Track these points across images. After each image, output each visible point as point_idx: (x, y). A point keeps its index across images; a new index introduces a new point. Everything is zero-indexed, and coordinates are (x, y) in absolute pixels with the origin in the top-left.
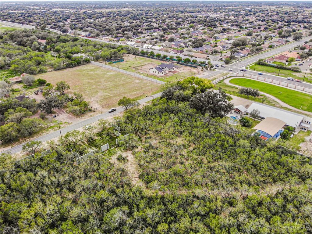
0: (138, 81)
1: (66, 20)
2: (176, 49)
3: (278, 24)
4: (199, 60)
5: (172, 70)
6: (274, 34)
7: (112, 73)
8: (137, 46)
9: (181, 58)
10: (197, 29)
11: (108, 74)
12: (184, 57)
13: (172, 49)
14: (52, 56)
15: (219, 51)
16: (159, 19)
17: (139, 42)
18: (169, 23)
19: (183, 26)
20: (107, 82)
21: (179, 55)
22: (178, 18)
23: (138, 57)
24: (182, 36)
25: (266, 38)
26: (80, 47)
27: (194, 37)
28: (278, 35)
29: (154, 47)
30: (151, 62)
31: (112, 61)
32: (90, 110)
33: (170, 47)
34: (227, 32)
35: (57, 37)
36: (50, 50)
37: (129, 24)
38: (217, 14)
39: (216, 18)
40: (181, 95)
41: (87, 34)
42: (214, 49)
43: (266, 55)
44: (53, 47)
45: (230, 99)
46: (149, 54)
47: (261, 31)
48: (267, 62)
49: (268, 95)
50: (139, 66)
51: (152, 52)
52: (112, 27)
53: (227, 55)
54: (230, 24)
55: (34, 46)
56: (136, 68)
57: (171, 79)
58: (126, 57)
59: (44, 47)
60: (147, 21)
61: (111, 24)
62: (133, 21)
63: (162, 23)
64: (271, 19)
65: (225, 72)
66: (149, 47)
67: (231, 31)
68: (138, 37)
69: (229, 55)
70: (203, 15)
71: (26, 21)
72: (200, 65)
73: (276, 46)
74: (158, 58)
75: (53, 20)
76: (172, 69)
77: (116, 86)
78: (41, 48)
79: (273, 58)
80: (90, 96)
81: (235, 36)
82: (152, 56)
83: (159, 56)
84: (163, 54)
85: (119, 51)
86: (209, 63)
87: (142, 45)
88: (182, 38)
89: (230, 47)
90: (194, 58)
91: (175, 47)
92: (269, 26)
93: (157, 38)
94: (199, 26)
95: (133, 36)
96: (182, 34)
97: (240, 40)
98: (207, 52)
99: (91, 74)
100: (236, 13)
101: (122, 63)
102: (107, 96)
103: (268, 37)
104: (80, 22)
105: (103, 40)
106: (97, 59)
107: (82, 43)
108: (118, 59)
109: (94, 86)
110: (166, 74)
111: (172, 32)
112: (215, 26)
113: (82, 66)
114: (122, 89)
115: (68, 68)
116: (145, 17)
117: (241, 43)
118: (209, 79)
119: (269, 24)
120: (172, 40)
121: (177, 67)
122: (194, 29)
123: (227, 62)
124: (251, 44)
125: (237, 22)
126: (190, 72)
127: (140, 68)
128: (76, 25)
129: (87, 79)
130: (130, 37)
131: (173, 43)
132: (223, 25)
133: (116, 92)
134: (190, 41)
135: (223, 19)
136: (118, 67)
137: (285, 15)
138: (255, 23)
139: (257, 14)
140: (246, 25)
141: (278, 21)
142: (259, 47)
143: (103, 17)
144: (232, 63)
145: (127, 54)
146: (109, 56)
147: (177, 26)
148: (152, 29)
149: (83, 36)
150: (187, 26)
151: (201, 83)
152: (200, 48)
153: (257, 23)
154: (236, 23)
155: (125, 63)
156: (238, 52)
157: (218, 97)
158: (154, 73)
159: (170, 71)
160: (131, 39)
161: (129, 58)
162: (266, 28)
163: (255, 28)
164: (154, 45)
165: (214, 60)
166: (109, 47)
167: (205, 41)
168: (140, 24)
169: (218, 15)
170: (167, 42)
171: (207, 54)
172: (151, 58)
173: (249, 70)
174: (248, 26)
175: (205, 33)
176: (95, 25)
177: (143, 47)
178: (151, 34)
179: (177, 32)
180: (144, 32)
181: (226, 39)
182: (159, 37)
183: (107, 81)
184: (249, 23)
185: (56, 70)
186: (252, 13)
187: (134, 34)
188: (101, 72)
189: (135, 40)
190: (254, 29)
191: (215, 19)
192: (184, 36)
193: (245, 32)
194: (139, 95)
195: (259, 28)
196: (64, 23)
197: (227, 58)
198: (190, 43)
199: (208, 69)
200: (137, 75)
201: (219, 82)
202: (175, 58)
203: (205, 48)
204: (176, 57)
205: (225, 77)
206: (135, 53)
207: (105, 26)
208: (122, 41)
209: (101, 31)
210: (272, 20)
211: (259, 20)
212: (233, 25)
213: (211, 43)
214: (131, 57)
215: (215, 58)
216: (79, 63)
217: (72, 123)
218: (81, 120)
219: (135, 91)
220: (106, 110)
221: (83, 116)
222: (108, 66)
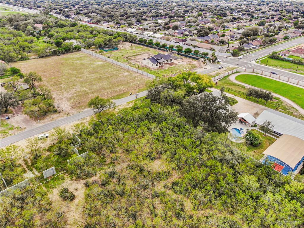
0: (126, 74)
1: (74, 6)
3: (293, 14)
4: (202, 51)
5: (169, 62)
6: (289, 25)
7: (100, 63)
8: (137, 34)
9: (182, 47)
10: (205, 17)
11: (95, 64)
12: (185, 47)
13: (174, 38)
14: (43, 42)
15: (227, 41)
16: (167, 7)
17: (140, 29)
18: (177, 10)
19: (191, 14)
20: (90, 74)
21: (181, 44)
22: (188, 7)
23: (134, 46)
24: (188, 24)
25: (280, 28)
26: (76, 33)
27: (200, 25)
28: (293, 26)
29: (155, 35)
30: (147, 52)
31: (105, 49)
32: (55, 111)
33: (173, 36)
34: (237, 21)
35: (56, 22)
36: (45, 35)
37: (135, 11)
38: (229, 3)
39: (227, 7)
41: (89, 19)
42: (221, 38)
43: (280, 48)
44: (47, 32)
45: (234, 102)
46: (148, 42)
47: (275, 21)
48: (282, 56)
49: (283, 99)
50: (133, 56)
51: (151, 40)
52: (117, 13)
53: (235, 46)
54: (241, 13)
55: (28, 31)
56: (128, 59)
57: (166, 73)
58: (122, 44)
59: (39, 32)
60: (155, 9)
61: (117, 10)
62: (141, 8)
63: (169, 10)
64: (285, 10)
65: (231, 66)
66: (149, 35)
67: (241, 21)
68: (142, 24)
69: (238, 46)
70: (214, 4)
71: (35, 6)
72: (202, 57)
73: (292, 37)
74: (156, 47)
75: (62, 5)
76: (169, 61)
77: (100, 79)
78: (35, 33)
79: (288, 50)
80: (64, 91)
81: (245, 26)
82: (150, 44)
83: (157, 45)
84: (162, 42)
85: (115, 38)
86: (213, 55)
87: (143, 33)
88: (188, 26)
89: (240, 37)
90: (197, 49)
91: (178, 36)
92: (284, 16)
93: (160, 25)
94: (208, 14)
95: (136, 23)
96: (189, 22)
97: (251, 29)
98: (214, 42)
99: (76, 63)
100: (248, 3)
101: (116, 52)
102: (83, 91)
103: (283, 27)
104: (87, 8)
105: (103, 26)
106: (89, 46)
107: (80, 29)
108: (112, 47)
109: (74, 78)
110: (161, 66)
111: (178, 20)
112: (225, 15)
113: (71, 53)
114: (104, 84)
115: (54, 55)
116: (154, 5)
117: (252, 33)
118: (211, 74)
119: (284, 14)
120: (176, 28)
121: (176, 59)
122: (202, 17)
123: (235, 54)
124: (263, 34)
125: (249, 11)
126: (190, 64)
127: (133, 58)
128: (82, 10)
129: (70, 69)
130: (133, 24)
131: (177, 31)
132: (233, 14)
133: (96, 87)
134: (196, 29)
135: (234, 8)
136: (109, 56)
137: (300, 6)
138: (268, 13)
139: (270, 5)
140: (258, 14)
141: (293, 11)
142: (272, 38)
143: (112, 3)
144: (240, 55)
145: (124, 41)
146: (103, 43)
147: (184, 14)
148: (157, 16)
149: (85, 22)
150: (195, 14)
151: (199, 80)
152: (205, 38)
153: (271, 13)
154: (248, 13)
155: (119, 51)
156: (248, 43)
157: (218, 102)
158: (148, 65)
159: (167, 63)
160: (134, 26)
162: (280, 18)
163: (268, 18)
164: (155, 32)
165: (219, 52)
166: (106, 33)
167: (212, 29)
168: (146, 11)
169: (229, 5)
170: (171, 30)
171: (213, 44)
172: (149, 47)
173: (260, 64)
174: (260, 15)
175: (213, 22)
176: (100, 11)
177: (143, 35)
178: (155, 22)
179: (184, 20)
180: (148, 19)
181: (235, 28)
182: (163, 25)
183: (90, 73)
184: (262, 12)
185: (40, 58)
186: (265, 3)
187: (138, 20)
188: (89, 61)
189: (137, 27)
190: (266, 19)
191: (226, 8)
192: (190, 24)
193: (257, 22)
194: (122, 92)
195: (273, 18)
196: (71, 8)
197: (235, 49)
198: (195, 32)
199: (212, 61)
200: (127, 67)
201: (222, 79)
202: (175, 48)
203: (211, 37)
204: (177, 47)
205: (231, 72)
206: (133, 41)
207: (109, 12)
208: (122, 27)
209: (104, 17)
210: (286, 10)
211: (273, 10)
212: (244, 15)
213: (218, 33)
214: (128, 44)
215: (220, 50)
216: (68, 50)
217: (25, 128)
218: (38, 124)
219: (119, 87)
220: (75, 111)
221: (43, 119)
222: (98, 55)
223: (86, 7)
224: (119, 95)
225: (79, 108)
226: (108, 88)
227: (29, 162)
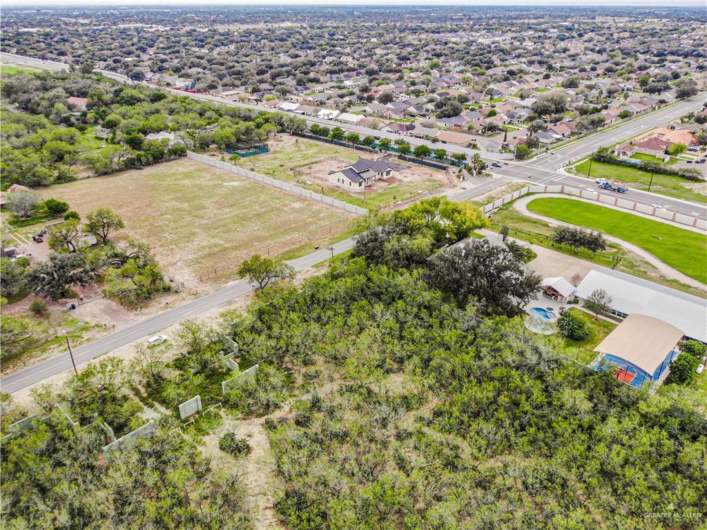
0: (297, 205)
1: (144, 50)
2: (396, 120)
3: (637, 59)
4: (452, 149)
5: (385, 177)
6: (629, 85)
7: (235, 184)
8: (303, 114)
9: (408, 144)
10: (448, 71)
11: (226, 187)
12: (414, 143)
13: (388, 122)
14: (97, 138)
15: (501, 125)
16: (359, 48)
17: (309, 103)
18: (382, 56)
19: (414, 65)
20: (220, 209)
21: (405, 137)
22: (405, 46)
23: (303, 142)
24: (412, 88)
25: (611, 93)
26: (167, 116)
27: (440, 91)
28: (638, 86)
29: (344, 116)
30: (334, 155)
31: (239, 151)
32: (167, 289)
33: (382, 117)
34: (518, 79)
35: (116, 91)
36: (96, 123)
37: (289, 60)
38: (494, 36)
39: (493, 46)
40: (402, 249)
41: (189, 82)
42: (488, 120)
43: (612, 137)
44: (102, 116)
45: (530, 255)
46: (331, 133)
47: (598, 75)
48: (618, 155)
49: (626, 245)
50: (304, 165)
51: (337, 129)
52: (248, 66)
53: (519, 137)
54: (524, 60)
55: (57, 114)
56: (296, 172)
57: (381, 201)
58: (275, 140)
59: (81, 116)
60: (332, 53)
61: (247, 59)
62: (300, 53)
63: (366, 57)
64: (619, 49)
65: (516, 181)
66: (331, 117)
67: (526, 77)
68: (309, 92)
69: (525, 137)
70: (461, 37)
71: (51, 52)
72: (453, 164)
73: (637, 112)
74: (351, 144)
75: (115, 49)
76: (385, 174)
77: (244, 219)
78: (73, 119)
79: (631, 143)
80: (173, 247)
81: (536, 89)
82: (337, 138)
83: (354, 139)
84: (364, 133)
85: (258, 126)
86: (476, 158)
87: (317, 111)
88: (413, 92)
89: (527, 115)
90: (439, 146)
91: (394, 116)
92: (617, 64)
93: (352, 94)
94: (453, 64)
95: (297, 89)
96: (413, 84)
97: (549, 98)
98: (473, 128)
99: (184, 186)
100: (537, 35)
101: (263, 157)
102: (215, 246)
103: (617, 91)
104: (177, 54)
105: (225, 99)
106: (203, 146)
107: (173, 106)
108: (255, 147)
109: (188, 218)
110: (369, 186)
111: (389, 79)
112: (490, 64)
113: (166, 164)
114: (255, 228)
115: (131, 168)
116: (327, 44)
117: (553, 107)
118: (476, 199)
119: (616, 59)
120: (386, 99)
121: (397, 168)
122: (440, 71)
123: (520, 156)
124: (577, 109)
125: (541, 54)
126: (429, 180)
127: (305, 170)
128: (166, 61)
129: (173, 199)
130: (289, 92)
131: (389, 105)
132: (508, 63)
133: (241, 235)
134: (431, 101)
135: (507, 47)
136: (252, 166)
137: (650, 39)
138: (584, 58)
139: (586, 37)
140: (562, 61)
141: (636, 52)
142: (595, 117)
143: (232, 42)
144: (532, 157)
145: (278, 132)
146: (234, 139)
147: (400, 65)
148: (341, 71)
149: (179, 89)
150: (424, 64)
152: (454, 120)
153: (589, 56)
154: (539, 58)
155: (272, 156)
156: (545, 129)
158: (340, 184)
159: (380, 179)
160: (292, 96)
161: (281, 144)
162: (609, 70)
163: (583, 70)
164: (343, 111)
165: (488, 150)
166: (235, 115)
167: (467, 100)
168: (315, 60)
169: (497, 39)
170: (376, 102)
171: (472, 134)
172: (336, 143)
173: (575, 174)
174: (567, 63)
175: (466, 82)
176: (209, 61)
177: (317, 116)
178: (339, 84)
179: (401, 78)
180: (322, 79)
181: (515, 96)
182: (357, 91)
183: (221, 206)
184: (569, 56)
185: (99, 176)
186: (574, 34)
187: (300, 83)
188: (210, 180)
189: (301, 99)
190: (581, 71)
191: (490, 47)
192: (417, 87)
193: (560, 80)
194: (298, 245)
195: (593, 69)
196: (138, 56)
197: (520, 143)
198: (431, 106)
199: (475, 172)
200: (297, 190)
201: (501, 209)
202: (392, 145)
203: (466, 118)
204: (397, 142)
205: (516, 194)
206: (298, 131)
207: (231, 64)
208: (269, 100)
209: (221, 77)
210: (622, 50)
211: (592, 50)
212: (531, 63)
213: (481, 107)
214: (288, 140)
215: (490, 146)
216: (158, 157)
217: (114, 326)
218: (139, 317)
219: (288, 234)
220: (208, 288)
221: (146, 307)
222: (228, 165)
223: (173, 52)
224: (293, 251)
225: (216, 281)
226: (266, 238)
227: (142, 390)
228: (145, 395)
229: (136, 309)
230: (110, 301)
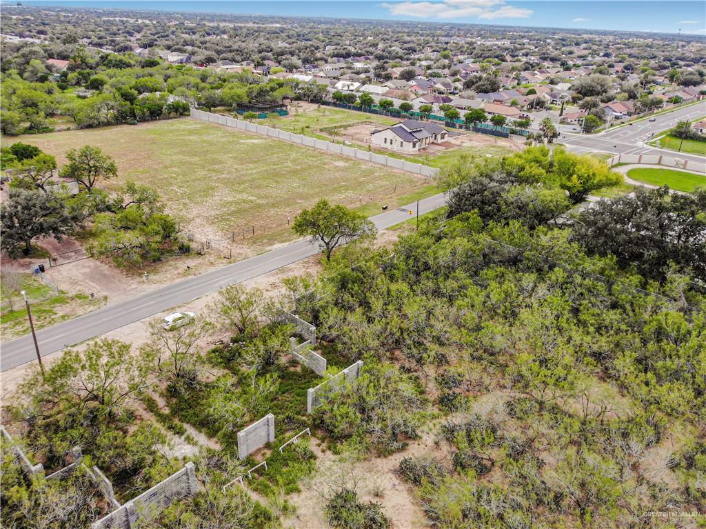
0: (341, 163)
7: (255, 141)
11: (244, 144)
17: (321, 77)
20: (242, 164)
23: (326, 108)
30: (366, 120)
32: (185, 250)
41: (183, 56)
46: (358, 99)
58: (293, 106)
66: (351, 89)
68: (317, 70)
77: (275, 176)
80: (187, 201)
87: (333, 84)
95: (305, 67)
101: (283, 119)
102: (244, 201)
107: (169, 72)
109: (201, 173)
113: (164, 121)
115: (122, 123)
129: (179, 153)
133: (276, 191)
145: (294, 100)
155: (293, 119)
161: (300, 109)
177: (334, 88)
208: (276, 73)
216: (155, 113)
217: (106, 298)
218: (145, 286)
220: (246, 250)
221: (156, 272)
222: (244, 123)
225: (255, 243)
227: (161, 402)
228: (166, 411)
229: (140, 275)
230: (98, 263)
